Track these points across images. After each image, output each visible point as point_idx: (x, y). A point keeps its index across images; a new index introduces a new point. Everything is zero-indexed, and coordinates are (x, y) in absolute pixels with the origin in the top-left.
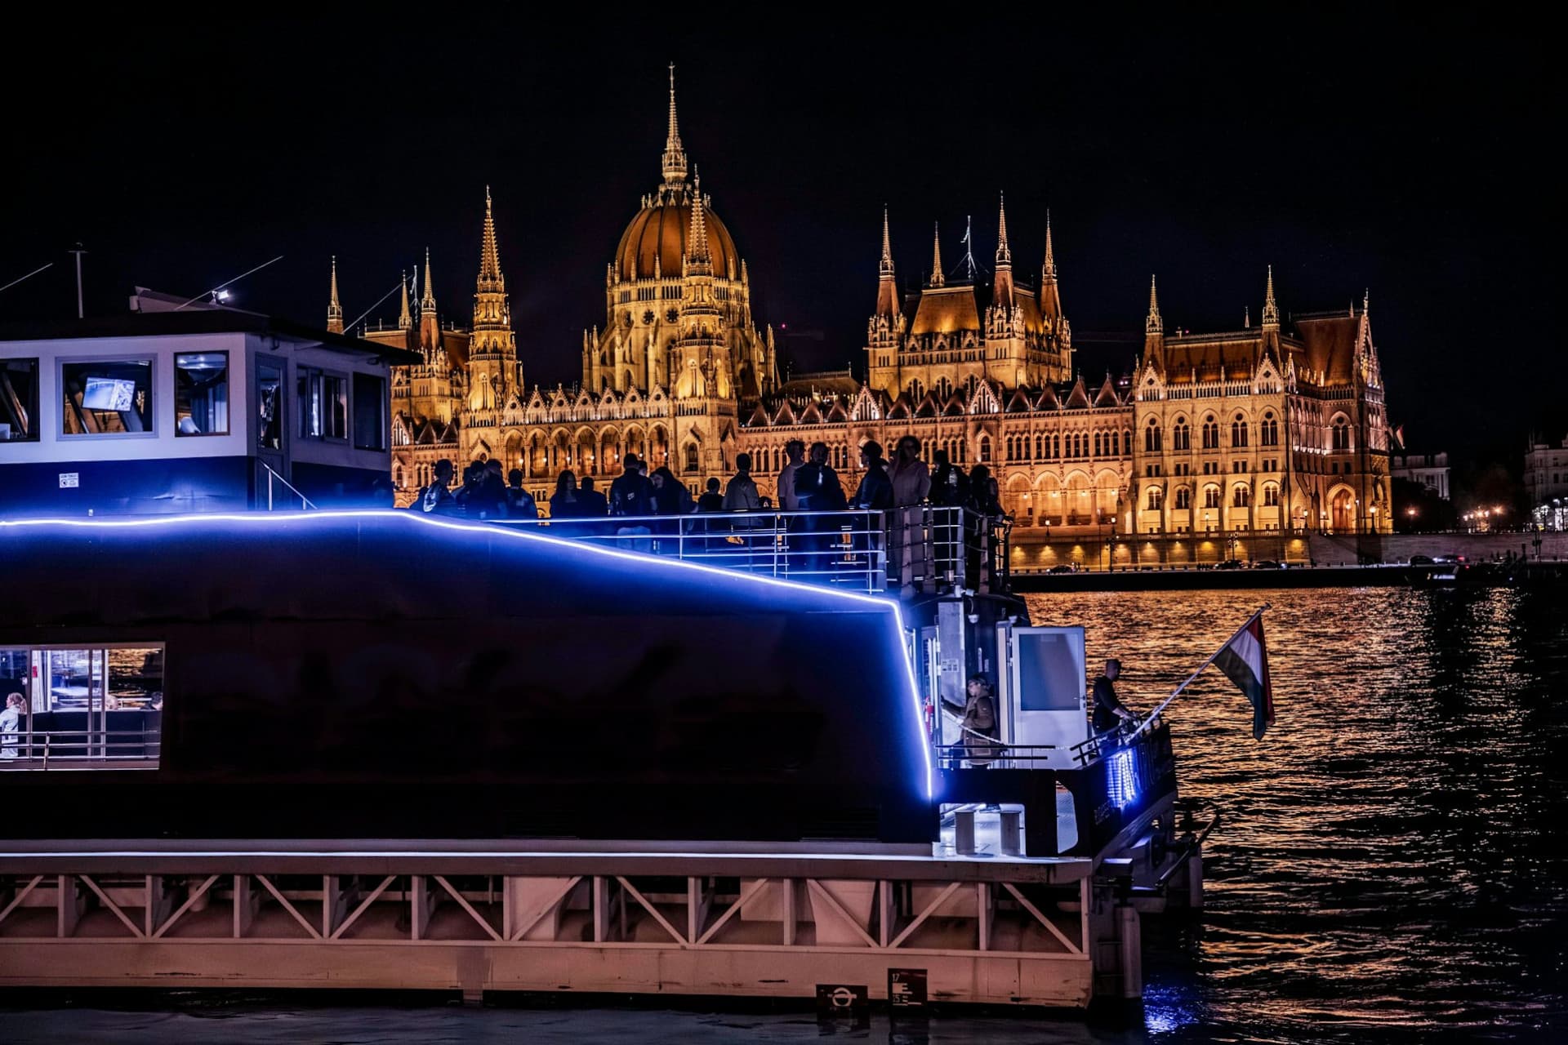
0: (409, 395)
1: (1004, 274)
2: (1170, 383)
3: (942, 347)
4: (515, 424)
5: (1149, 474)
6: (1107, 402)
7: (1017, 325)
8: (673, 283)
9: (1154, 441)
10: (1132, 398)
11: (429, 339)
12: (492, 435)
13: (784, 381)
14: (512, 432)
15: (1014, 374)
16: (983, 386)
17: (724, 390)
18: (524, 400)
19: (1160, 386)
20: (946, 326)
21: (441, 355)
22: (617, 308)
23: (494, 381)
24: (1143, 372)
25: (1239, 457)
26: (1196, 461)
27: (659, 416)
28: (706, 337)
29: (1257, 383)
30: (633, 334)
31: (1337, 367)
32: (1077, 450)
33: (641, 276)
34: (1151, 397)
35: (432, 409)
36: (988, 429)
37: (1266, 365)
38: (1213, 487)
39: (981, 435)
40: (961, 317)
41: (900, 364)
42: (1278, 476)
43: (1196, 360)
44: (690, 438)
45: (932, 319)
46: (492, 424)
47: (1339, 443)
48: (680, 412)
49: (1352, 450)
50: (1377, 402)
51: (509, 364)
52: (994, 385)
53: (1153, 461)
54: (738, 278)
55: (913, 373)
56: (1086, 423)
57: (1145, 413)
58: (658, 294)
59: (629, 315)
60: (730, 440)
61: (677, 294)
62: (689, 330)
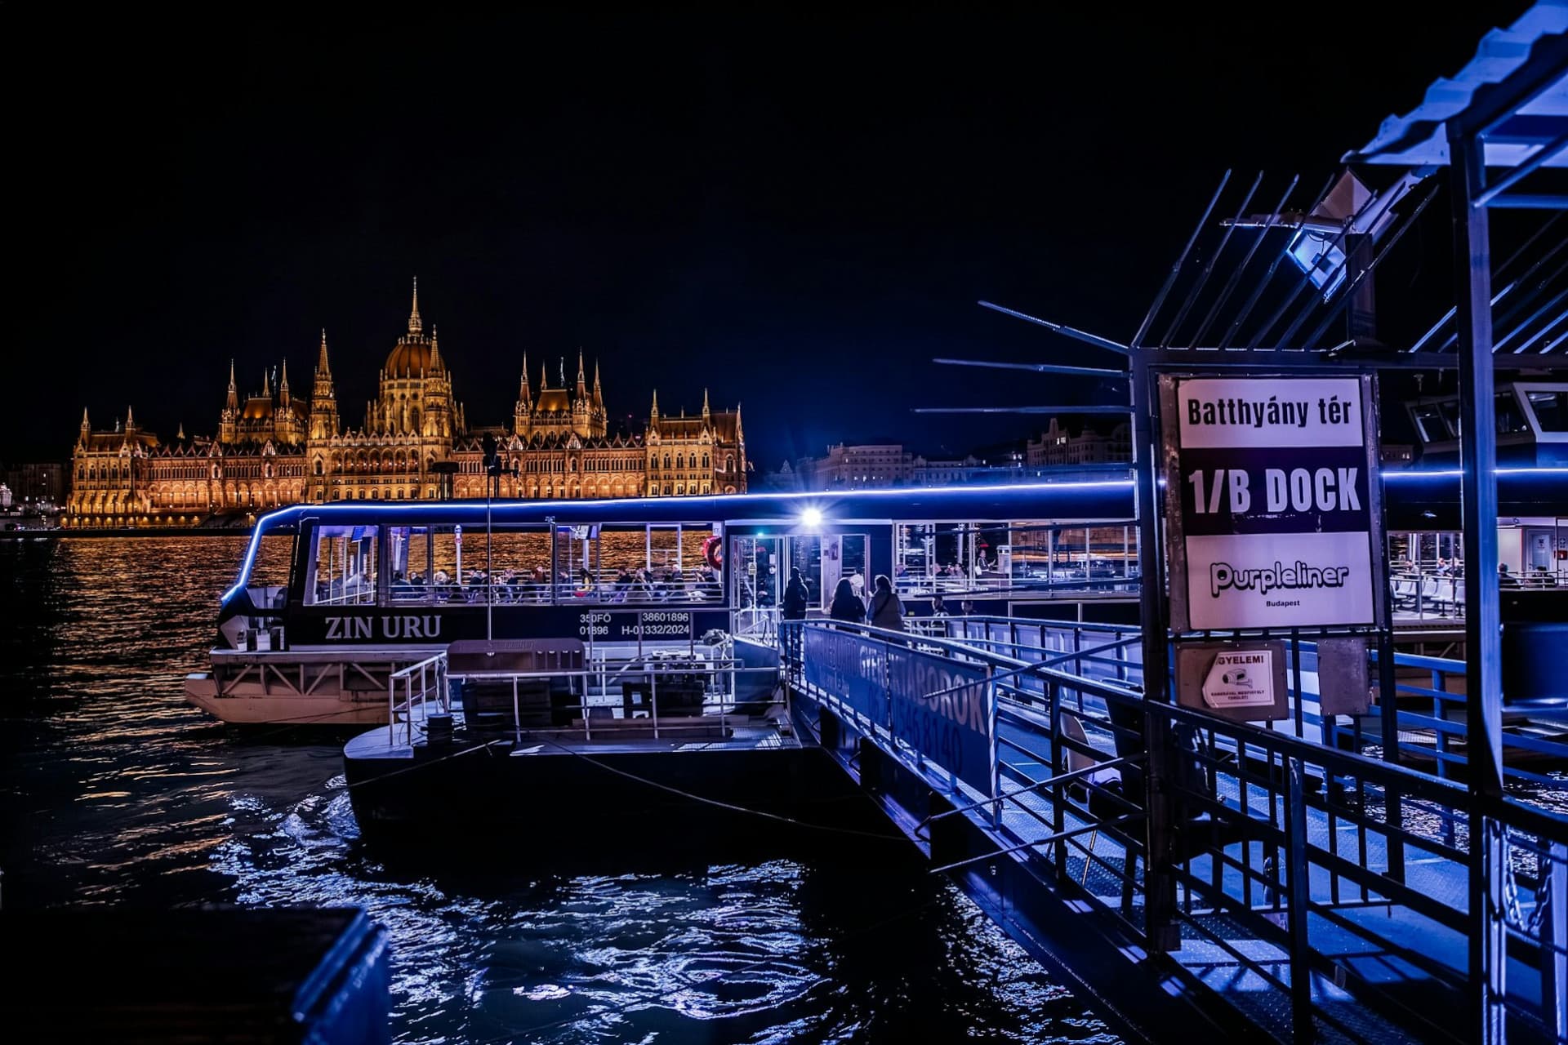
0: (274, 430)
1: (581, 383)
2: (662, 438)
3: (551, 417)
4: (337, 446)
5: (652, 478)
6: (631, 445)
7: (587, 408)
8: (416, 381)
9: (655, 464)
10: (644, 444)
11: (285, 402)
12: (325, 452)
13: (469, 429)
14: (335, 451)
15: (586, 432)
16: (573, 436)
17: (446, 434)
18: (342, 433)
19: (658, 439)
20: (553, 408)
21: (291, 411)
22: (386, 392)
23: (326, 425)
24: (650, 432)
25: (693, 473)
26: (674, 474)
27: (413, 444)
28: (438, 408)
29: (701, 440)
30: (395, 405)
31: (728, 434)
32: (617, 467)
33: (400, 377)
34: (654, 445)
35: (287, 438)
36: (576, 456)
37: (705, 432)
38: (680, 485)
39: (572, 459)
40: (560, 405)
41: (531, 424)
42: (710, 481)
43: (673, 428)
44: (430, 456)
45: (547, 404)
46: (324, 446)
47: (729, 468)
48: (424, 443)
49: (735, 470)
50: (742, 450)
51: (333, 416)
52: (578, 435)
53: (654, 473)
54: (447, 380)
55: (538, 429)
56: (622, 455)
57: (651, 451)
58: (408, 385)
59: (392, 395)
60: (449, 457)
61: (417, 386)
62: (430, 404)
